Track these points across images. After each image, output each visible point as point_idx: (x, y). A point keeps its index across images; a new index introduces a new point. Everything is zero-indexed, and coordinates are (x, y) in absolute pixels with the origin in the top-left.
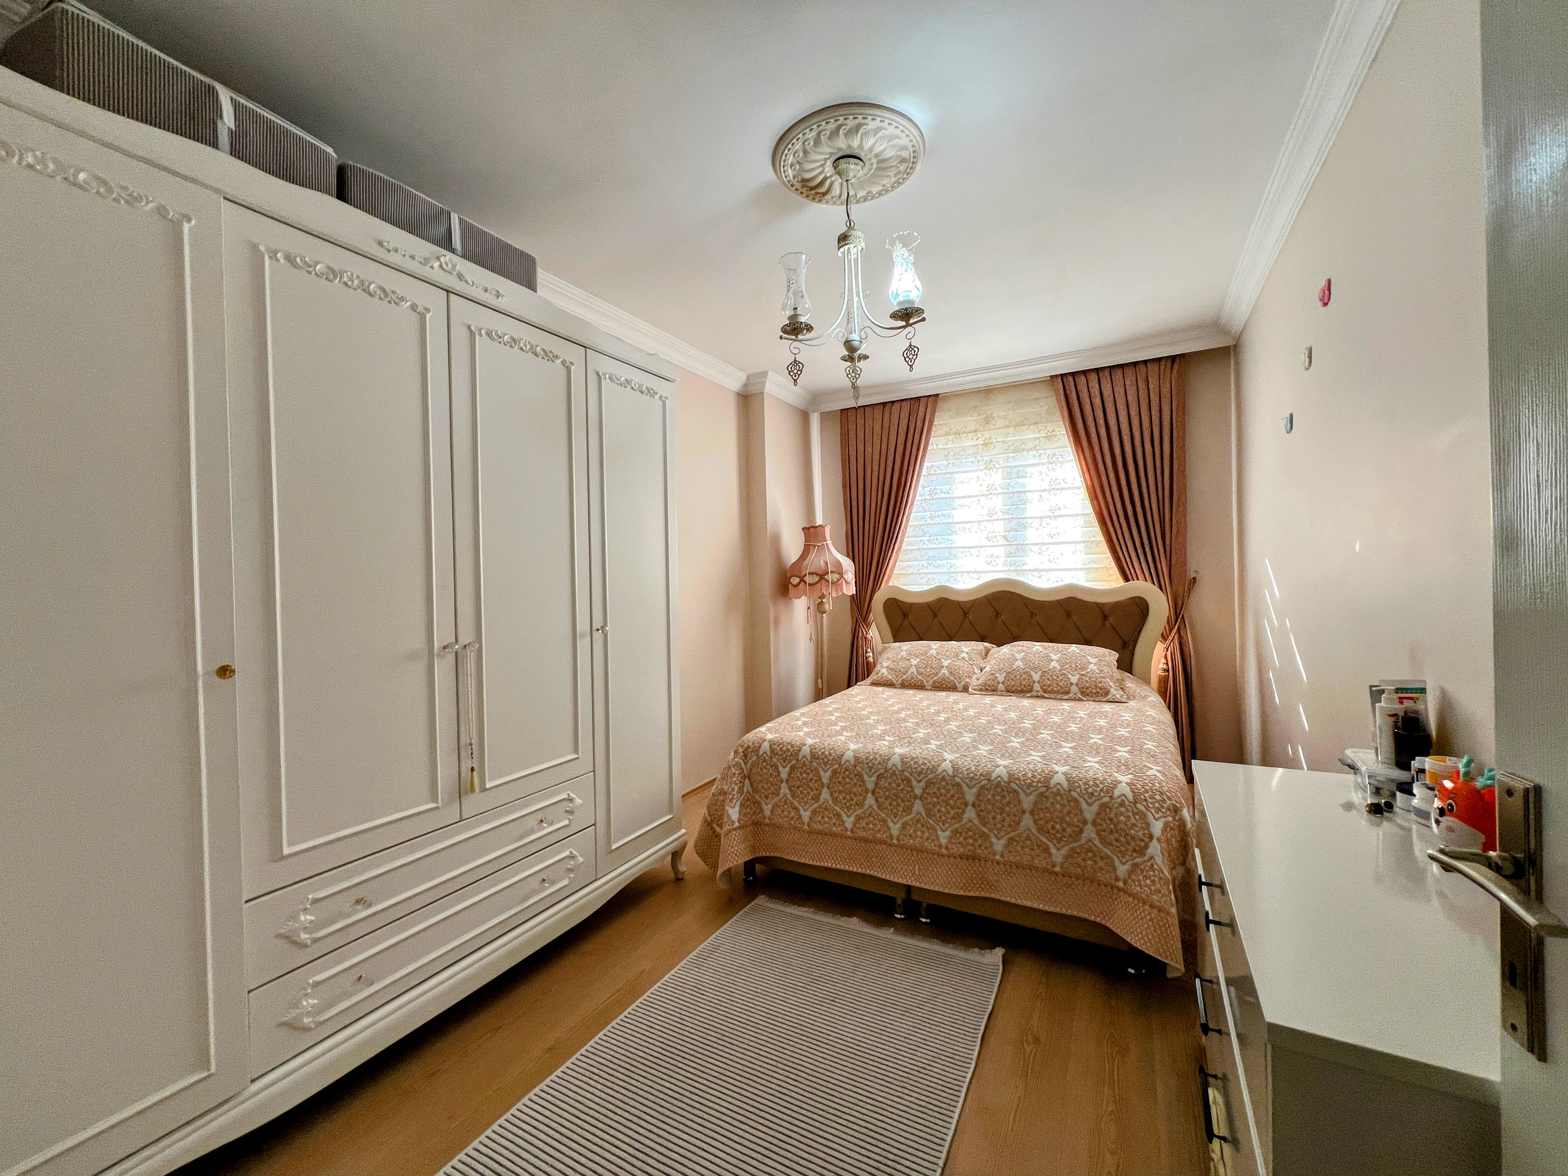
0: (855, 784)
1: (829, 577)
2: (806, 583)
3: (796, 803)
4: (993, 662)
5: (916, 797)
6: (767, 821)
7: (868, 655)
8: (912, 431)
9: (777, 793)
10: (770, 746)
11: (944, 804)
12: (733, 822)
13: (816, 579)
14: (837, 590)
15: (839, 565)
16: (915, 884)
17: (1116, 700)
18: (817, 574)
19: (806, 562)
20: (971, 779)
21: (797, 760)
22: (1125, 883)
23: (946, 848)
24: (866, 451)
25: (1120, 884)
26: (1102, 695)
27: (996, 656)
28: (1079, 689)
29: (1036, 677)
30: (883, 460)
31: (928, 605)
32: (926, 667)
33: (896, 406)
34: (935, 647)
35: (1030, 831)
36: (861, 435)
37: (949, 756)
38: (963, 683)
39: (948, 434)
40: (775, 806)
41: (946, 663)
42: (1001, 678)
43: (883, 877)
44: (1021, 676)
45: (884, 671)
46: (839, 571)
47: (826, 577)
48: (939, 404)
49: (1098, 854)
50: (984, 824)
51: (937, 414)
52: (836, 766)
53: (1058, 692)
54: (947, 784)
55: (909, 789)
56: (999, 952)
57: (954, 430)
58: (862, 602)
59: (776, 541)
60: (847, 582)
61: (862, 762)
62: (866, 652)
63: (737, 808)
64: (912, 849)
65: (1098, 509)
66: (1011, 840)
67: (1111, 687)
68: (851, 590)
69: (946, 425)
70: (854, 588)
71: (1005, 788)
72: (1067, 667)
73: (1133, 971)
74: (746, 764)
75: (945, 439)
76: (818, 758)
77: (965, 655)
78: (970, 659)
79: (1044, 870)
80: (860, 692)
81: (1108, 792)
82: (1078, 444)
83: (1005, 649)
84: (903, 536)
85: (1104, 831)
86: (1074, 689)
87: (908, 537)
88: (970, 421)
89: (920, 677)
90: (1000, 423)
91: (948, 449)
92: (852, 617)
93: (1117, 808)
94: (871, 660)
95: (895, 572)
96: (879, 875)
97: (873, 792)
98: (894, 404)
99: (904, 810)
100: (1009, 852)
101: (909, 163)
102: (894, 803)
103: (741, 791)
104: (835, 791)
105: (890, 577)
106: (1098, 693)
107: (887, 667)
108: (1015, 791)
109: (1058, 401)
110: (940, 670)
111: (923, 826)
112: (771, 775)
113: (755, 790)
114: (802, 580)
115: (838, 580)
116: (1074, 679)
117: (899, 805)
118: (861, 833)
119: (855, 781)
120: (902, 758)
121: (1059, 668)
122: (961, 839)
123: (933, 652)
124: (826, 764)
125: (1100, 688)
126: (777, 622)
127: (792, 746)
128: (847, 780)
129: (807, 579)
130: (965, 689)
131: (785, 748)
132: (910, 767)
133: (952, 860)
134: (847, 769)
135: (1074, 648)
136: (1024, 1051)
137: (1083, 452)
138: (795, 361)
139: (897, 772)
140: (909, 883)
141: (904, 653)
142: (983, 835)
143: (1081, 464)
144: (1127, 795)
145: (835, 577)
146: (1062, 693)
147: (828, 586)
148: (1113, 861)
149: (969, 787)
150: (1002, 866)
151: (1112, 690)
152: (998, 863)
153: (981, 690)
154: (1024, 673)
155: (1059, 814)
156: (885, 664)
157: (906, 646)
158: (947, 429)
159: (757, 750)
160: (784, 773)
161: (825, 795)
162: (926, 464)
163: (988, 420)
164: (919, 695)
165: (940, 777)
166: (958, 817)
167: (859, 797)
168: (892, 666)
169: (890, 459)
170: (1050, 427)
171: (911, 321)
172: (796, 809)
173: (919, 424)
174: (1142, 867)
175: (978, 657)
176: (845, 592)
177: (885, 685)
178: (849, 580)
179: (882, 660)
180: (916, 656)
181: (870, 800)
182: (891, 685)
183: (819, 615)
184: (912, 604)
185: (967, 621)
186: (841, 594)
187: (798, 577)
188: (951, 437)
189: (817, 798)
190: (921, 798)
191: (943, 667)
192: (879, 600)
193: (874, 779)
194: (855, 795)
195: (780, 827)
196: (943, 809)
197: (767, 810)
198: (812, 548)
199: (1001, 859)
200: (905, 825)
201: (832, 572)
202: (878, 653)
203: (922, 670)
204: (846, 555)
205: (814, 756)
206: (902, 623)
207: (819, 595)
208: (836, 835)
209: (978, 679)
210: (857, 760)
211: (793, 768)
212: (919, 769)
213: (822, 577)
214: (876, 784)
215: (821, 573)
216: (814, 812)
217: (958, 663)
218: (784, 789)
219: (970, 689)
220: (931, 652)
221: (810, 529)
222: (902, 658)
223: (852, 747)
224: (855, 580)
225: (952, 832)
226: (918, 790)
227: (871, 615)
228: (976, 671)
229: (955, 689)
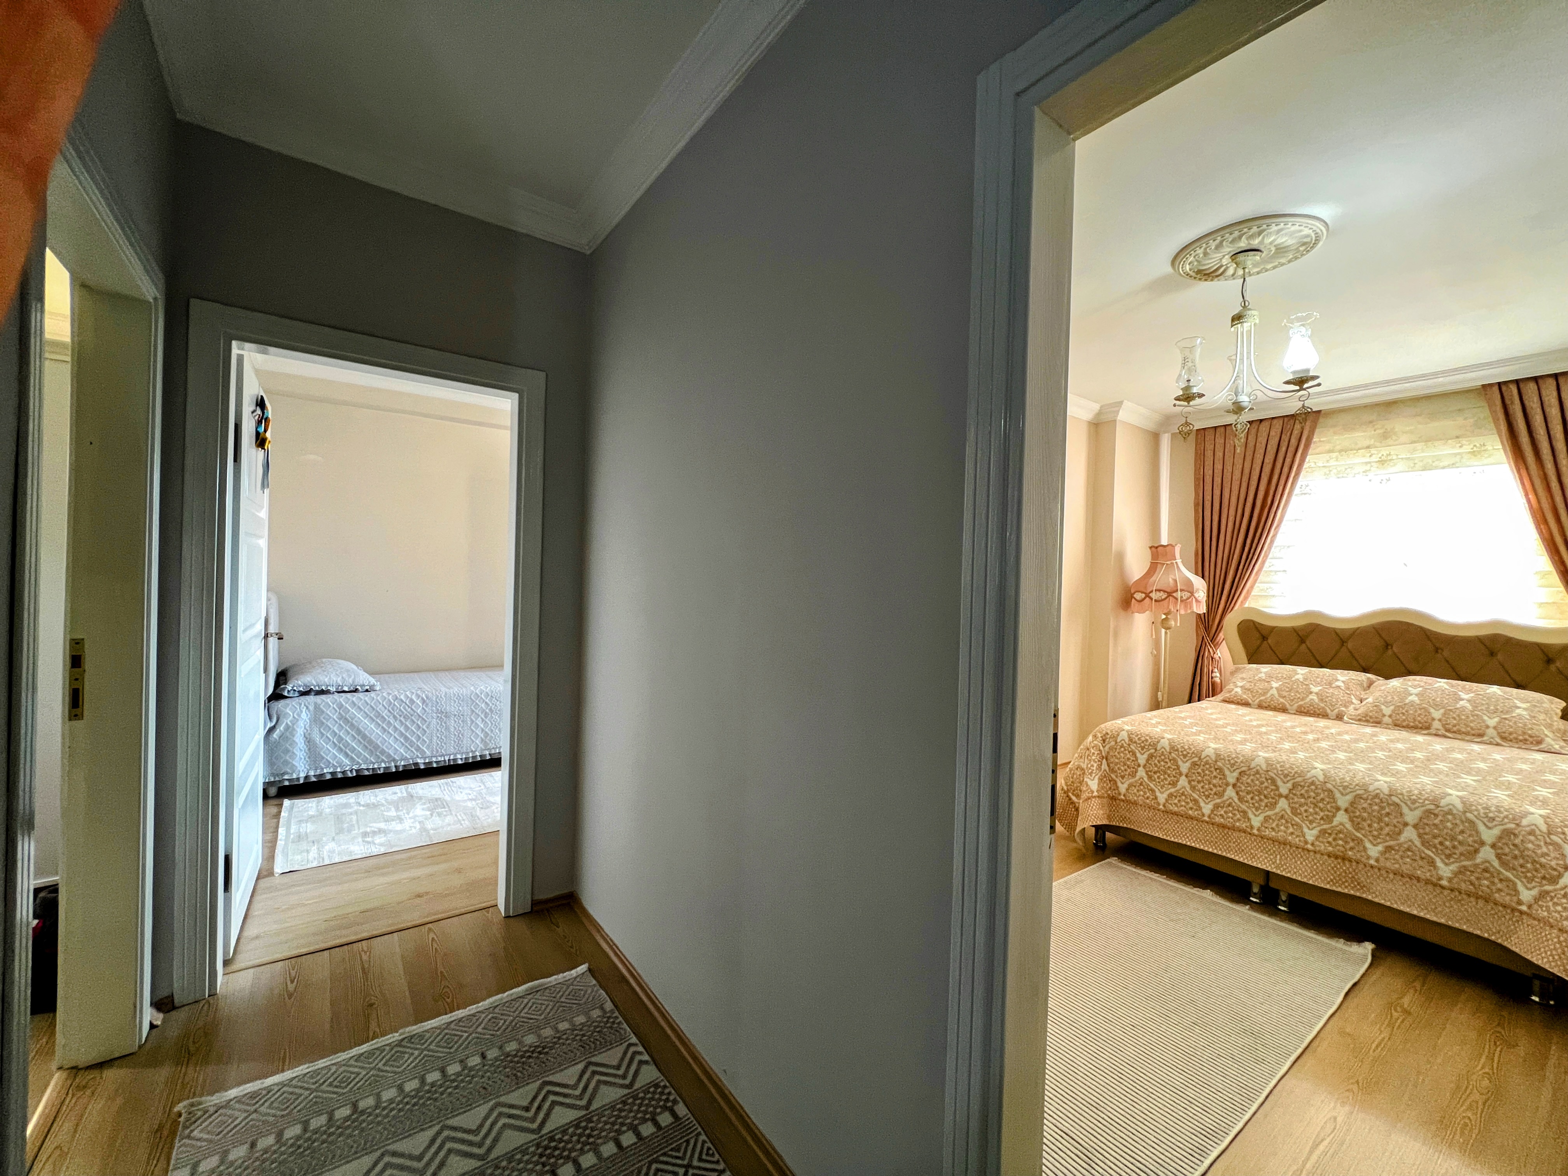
0: (1215, 777)
1: (1178, 594)
2: (1152, 599)
3: (1152, 785)
4: (1377, 694)
5: (1280, 796)
6: (1122, 797)
7: (1214, 675)
8: (1283, 449)
9: (1133, 774)
10: (1128, 735)
11: (1312, 806)
12: (1093, 792)
13: (1163, 595)
14: (1186, 607)
15: (1189, 583)
16: (1275, 870)
17: (1553, 750)
18: (1164, 591)
19: (1153, 578)
20: (1345, 788)
21: (1156, 750)
22: (1530, 907)
23: (1313, 844)
24: (1225, 471)
25: (1524, 908)
26: (1532, 743)
27: (1383, 688)
28: (1498, 733)
29: (1437, 714)
30: (1245, 479)
31: (1295, 630)
32: (1290, 691)
33: (1265, 425)
34: (1303, 672)
35: (1413, 843)
36: (1219, 454)
37: (1319, 766)
38: (1336, 711)
39: (1330, 451)
40: (1130, 785)
41: (1315, 689)
42: (1387, 711)
43: (1241, 860)
44: (1416, 711)
45: (1239, 690)
46: (1190, 589)
47: (1174, 594)
48: (1321, 420)
49: (1495, 874)
50: (1358, 829)
51: (1317, 430)
52: (1196, 759)
53: (1467, 734)
54: (1316, 788)
55: (1273, 787)
56: (1369, 947)
57: (1338, 447)
58: (1210, 621)
59: (1120, 557)
60: (1197, 601)
61: (1223, 759)
62: (1212, 673)
63: (1096, 781)
64: (1274, 841)
65: (1547, 536)
66: (1389, 849)
67: (1546, 736)
68: (1203, 609)
69: (1329, 442)
70: (1205, 608)
71: (1384, 800)
72: (1483, 708)
73: (1537, 999)
74: (1104, 747)
75: (1326, 456)
76: (1177, 750)
77: (1342, 684)
78: (1348, 689)
79: (1428, 882)
80: (1208, 707)
81: (1514, 819)
82: (1521, 462)
83: (1396, 683)
84: (1266, 556)
85: (1506, 855)
86: (1491, 732)
87: (1272, 558)
88: (1361, 436)
89: (1281, 700)
90: (1404, 438)
91: (1329, 467)
92: (1197, 635)
93: (1523, 836)
94: (1218, 680)
95: (1253, 594)
96: (1237, 858)
97: (1234, 786)
98: (1263, 423)
99: (1266, 806)
100: (1386, 859)
101: (1308, 245)
102: (1257, 798)
103: (1100, 767)
104: (1193, 781)
105: (1246, 598)
106: (1526, 740)
107: (1241, 687)
108: (1398, 805)
109: (1493, 413)
110: (1308, 696)
111: (1287, 822)
112: (1128, 759)
113: (1112, 771)
114: (1147, 596)
115: (1188, 598)
116: (1492, 722)
117: (1261, 800)
118: (1218, 820)
119: (1215, 773)
120: (1267, 760)
121: (1470, 708)
122: (1330, 839)
123: (1300, 677)
124: (1185, 756)
125: (1531, 736)
126: (1116, 634)
127: (1151, 738)
128: (1207, 772)
129: (1153, 595)
130: (1339, 717)
131: (1143, 739)
132: (1276, 768)
133: (1318, 856)
134: (1207, 763)
135: (1495, 690)
136: (1391, 1016)
137: (1527, 469)
138: (1186, 423)
139: (1261, 772)
140: (1269, 869)
141: (1263, 675)
142: (1356, 840)
143: (1523, 484)
144: (1538, 824)
145: (1186, 595)
146: (1474, 735)
147: (1176, 603)
148: (1515, 884)
149: (1342, 794)
150: (1376, 870)
151: (1547, 739)
152: (1372, 867)
153: (1360, 720)
154: (1420, 709)
155: (1449, 831)
156: (1240, 684)
157: (1265, 669)
158: (1328, 447)
159: (1115, 737)
160: (1142, 759)
161: (1183, 782)
162: (1301, 481)
163: (1385, 436)
164: (1281, 717)
165: (1310, 781)
166: (1329, 819)
167: (1218, 788)
168: (1248, 686)
169: (1255, 478)
170: (1478, 441)
171: (1305, 386)
172: (1153, 791)
173: (1294, 442)
174: (1553, 894)
175: (1358, 688)
176: (1195, 610)
177: (1238, 703)
178: (1199, 599)
179: (1234, 680)
180: (1278, 679)
181: (1230, 792)
182: (1246, 704)
183: (1163, 631)
184: (1274, 628)
185: (1344, 649)
186: (1189, 611)
187: (1142, 592)
188: (1334, 455)
189: (1174, 784)
190: (1286, 797)
191: (1311, 693)
192: (1232, 620)
193: (1236, 774)
194: (1215, 786)
195: (1135, 803)
196: (1311, 810)
197: (1123, 788)
198: (1159, 566)
199: (1376, 864)
200: (1267, 819)
201: (1181, 590)
202: (1228, 674)
203: (1285, 694)
204: (1197, 574)
205: (1173, 748)
206: (1260, 646)
207: (1165, 611)
208: (1192, 818)
209: (1356, 709)
210: (1218, 757)
211: (1151, 756)
212: (1286, 772)
213: (1170, 594)
214: (1238, 779)
215: (1169, 590)
216: (1171, 795)
217: (1331, 690)
218: (1141, 772)
219: (1345, 718)
220: (1297, 677)
221: (1157, 548)
222: (1260, 680)
223: (1213, 745)
224: (1205, 599)
225: (1320, 832)
226: (1284, 790)
227: (1221, 635)
228: (1354, 701)
229: (1325, 716)
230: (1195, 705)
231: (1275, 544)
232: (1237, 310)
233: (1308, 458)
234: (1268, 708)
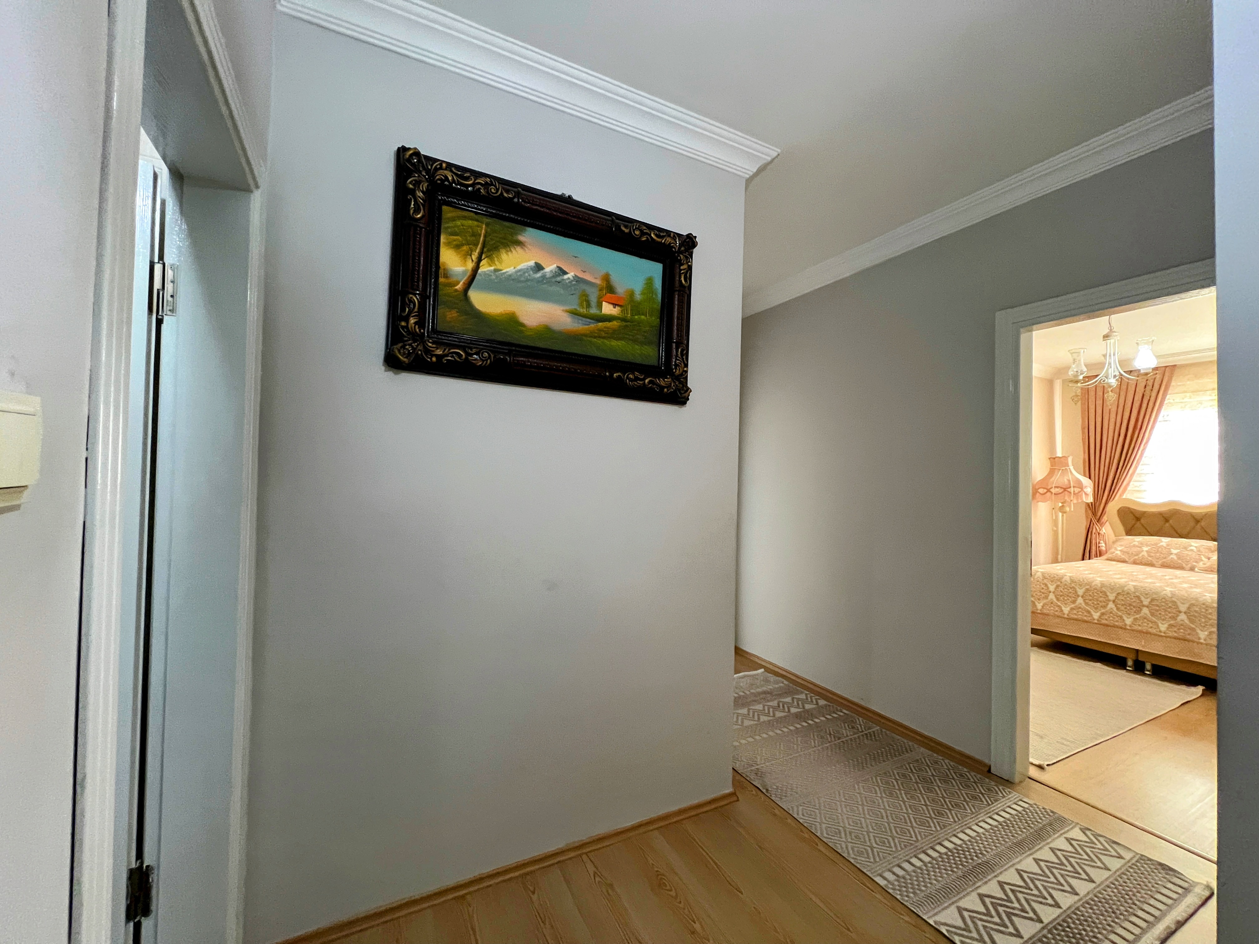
0: (1101, 597)
1: (1072, 490)
2: (1052, 493)
3: (1059, 604)
5: (1143, 606)
6: (1039, 611)
7: (1100, 545)
9: (1046, 598)
11: (1164, 611)
13: (1061, 490)
14: (1077, 498)
15: (1080, 482)
16: (1141, 649)
18: (1061, 488)
19: (1052, 479)
20: (1184, 600)
21: (1061, 582)
23: (1165, 633)
30: (1120, 413)
31: (1161, 514)
32: (1156, 553)
34: (1165, 541)
36: (1100, 394)
38: (1190, 565)
40: (1044, 604)
41: (1175, 552)
43: (1120, 644)
45: (1118, 552)
46: (1080, 485)
47: (1069, 490)
48: (1177, 372)
50: (1192, 623)
51: (1174, 378)
52: (1088, 587)
54: (1166, 601)
55: (1139, 601)
56: (1200, 688)
58: (1096, 508)
60: (1086, 494)
61: (1106, 586)
62: (1099, 543)
64: (1141, 632)
66: (1212, 633)
68: (1090, 499)
69: (1183, 386)
70: (1092, 499)
71: (1209, 606)
75: (1182, 395)
76: (1075, 582)
77: (1194, 549)
78: (1199, 551)
80: (1096, 563)
84: (1138, 463)
87: (1142, 465)
89: (1150, 558)
91: (1185, 402)
92: (1087, 517)
94: (1104, 548)
95: (1128, 489)
96: (1117, 643)
97: (1114, 601)
99: (1135, 612)
100: (1211, 639)
102: (1128, 608)
104: (1087, 600)
105: (1123, 492)
107: (1120, 550)
110: (1169, 556)
111: (1148, 621)
112: (1043, 588)
114: (1049, 491)
115: (1079, 492)
117: (1131, 609)
118: (1104, 622)
119: (1101, 595)
120: (1134, 586)
122: (1175, 629)
123: (1164, 544)
124: (1081, 586)
127: (1057, 575)
129: (1053, 490)
130: (1192, 569)
131: (1052, 577)
132: (1140, 591)
133: (1168, 639)
134: (1095, 589)
139: (1131, 593)
140: (1137, 648)
141: (1137, 543)
142: (1193, 630)
145: (1077, 490)
147: (1070, 496)
149: (1183, 604)
150: (1204, 645)
152: (1202, 644)
153: (1207, 571)
156: (1119, 549)
157: (1138, 539)
158: (1183, 389)
160: (1052, 588)
161: (1080, 600)
162: (1163, 412)
165: (1162, 597)
166: (1174, 618)
167: (1103, 603)
168: (1125, 550)
172: (1060, 607)
173: (1156, 386)
175: (1207, 550)
176: (1084, 500)
177: (1118, 561)
178: (1088, 493)
179: (1115, 546)
180: (1147, 545)
181: (1111, 605)
182: (1124, 561)
183: (1060, 514)
184: (1145, 512)
185: (1198, 526)
186: (1080, 501)
187: (1044, 488)
188: (1188, 395)
189: (1074, 602)
190: (1147, 607)
191: (1172, 554)
192: (1113, 507)
193: (1114, 595)
194: (1101, 602)
195: (1048, 615)
196: (1163, 613)
197: (1039, 606)
198: (1056, 471)
199: (1204, 642)
200: (1136, 619)
201: (1074, 487)
202: (1111, 543)
203: (1152, 555)
204: (1085, 475)
205: (1072, 581)
206: (1135, 524)
207: (1062, 501)
208: (1086, 622)
209: (1204, 564)
210: (1103, 585)
211: (1058, 586)
212: (1147, 592)
213: (1065, 490)
214: (1116, 597)
215: (1064, 487)
216: (1072, 609)
217: (1187, 552)
218: (1052, 596)
219: (1196, 569)
220: (1161, 544)
221: (1054, 458)
222: (1134, 546)
223: (1099, 579)
224: (1092, 492)
225: (1169, 625)
226: (1146, 602)
227: (1105, 518)
228: (1203, 558)
229: (1181, 568)
230: (1086, 562)
231: (1145, 455)
232: (1106, 331)
233: (1168, 397)
234: (1141, 564)
